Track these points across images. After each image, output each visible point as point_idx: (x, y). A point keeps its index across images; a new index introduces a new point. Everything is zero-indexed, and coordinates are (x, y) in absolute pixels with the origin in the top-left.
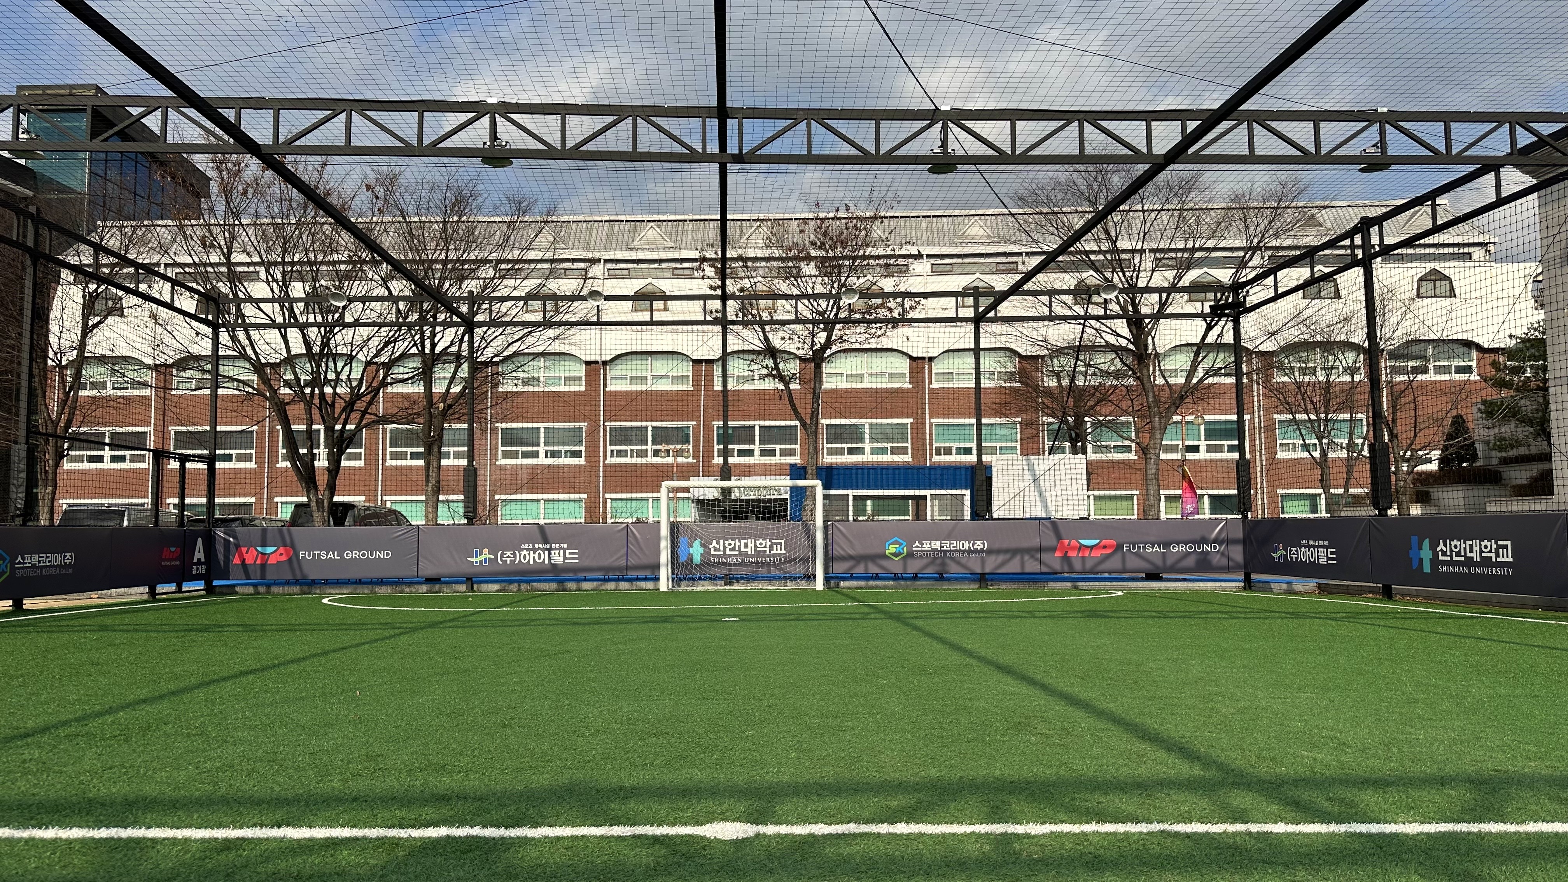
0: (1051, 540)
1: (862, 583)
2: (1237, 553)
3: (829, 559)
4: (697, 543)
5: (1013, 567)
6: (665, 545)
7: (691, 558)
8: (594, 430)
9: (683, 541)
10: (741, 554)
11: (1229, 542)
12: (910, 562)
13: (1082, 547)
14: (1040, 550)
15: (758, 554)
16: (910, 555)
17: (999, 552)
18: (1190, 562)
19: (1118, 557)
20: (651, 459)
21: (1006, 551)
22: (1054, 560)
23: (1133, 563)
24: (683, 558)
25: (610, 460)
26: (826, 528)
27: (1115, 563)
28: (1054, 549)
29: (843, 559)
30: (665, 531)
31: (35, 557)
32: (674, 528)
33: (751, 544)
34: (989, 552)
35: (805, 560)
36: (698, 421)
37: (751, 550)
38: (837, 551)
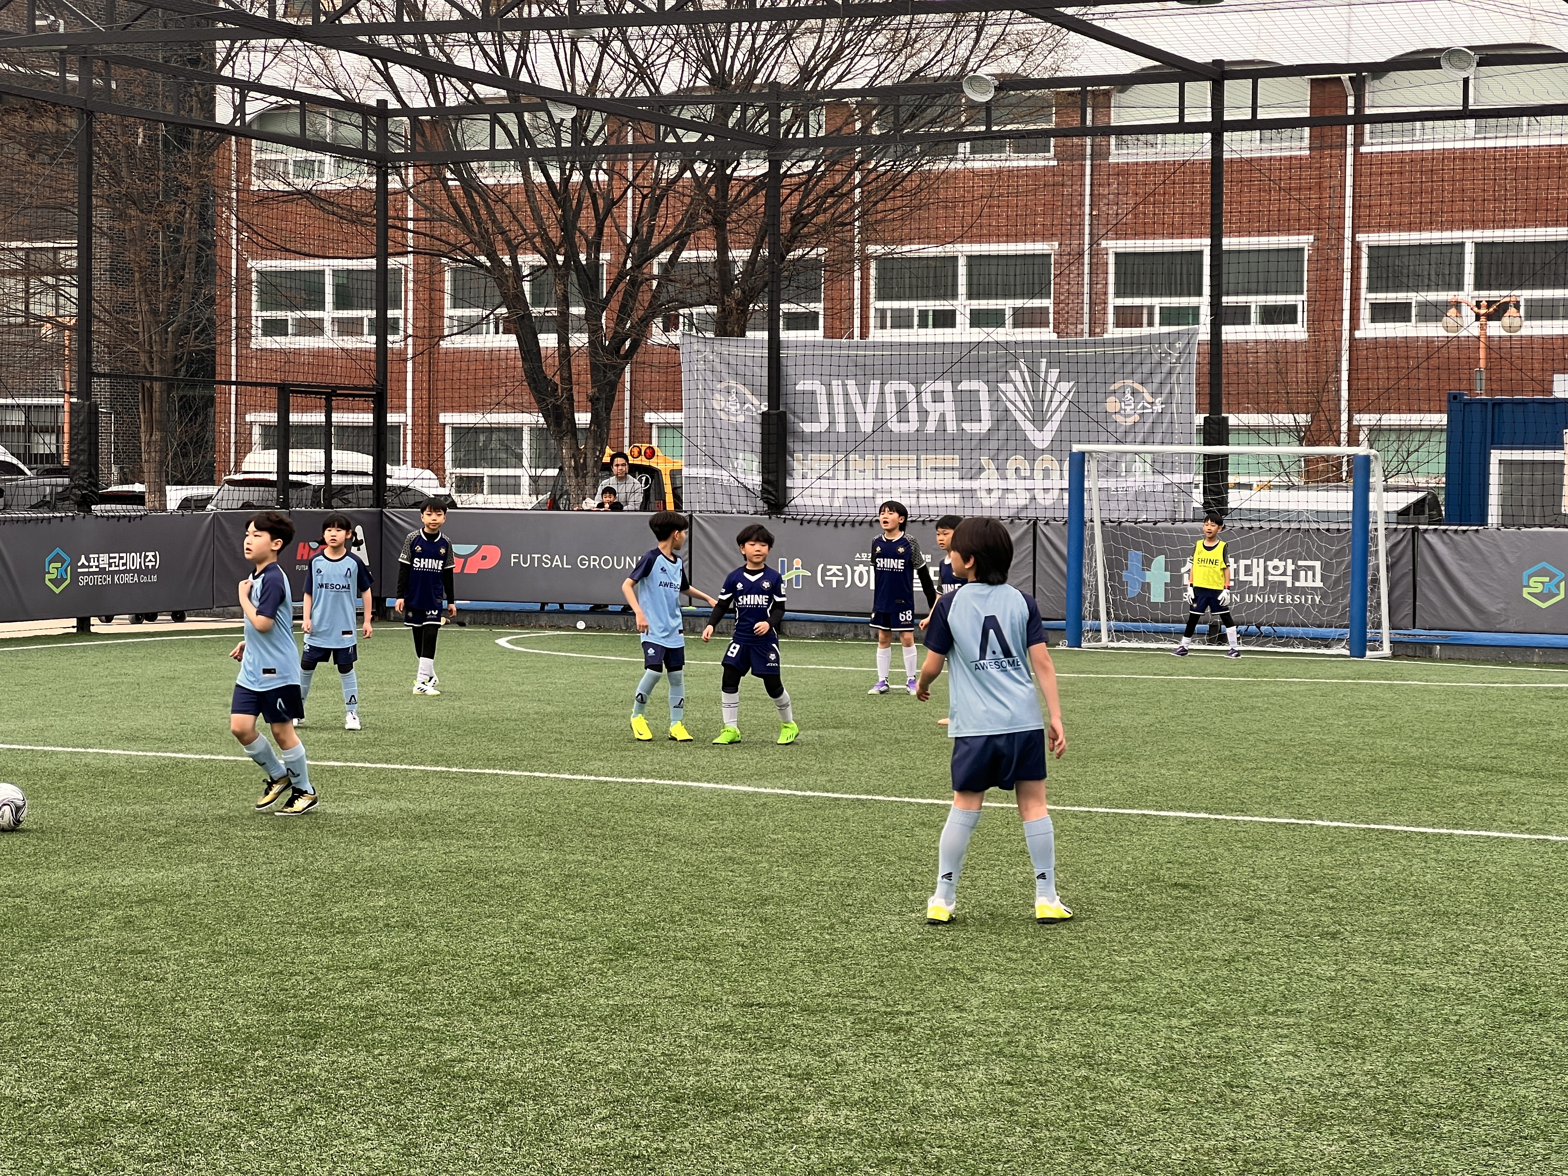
4: (1159, 563)
31: (104, 557)
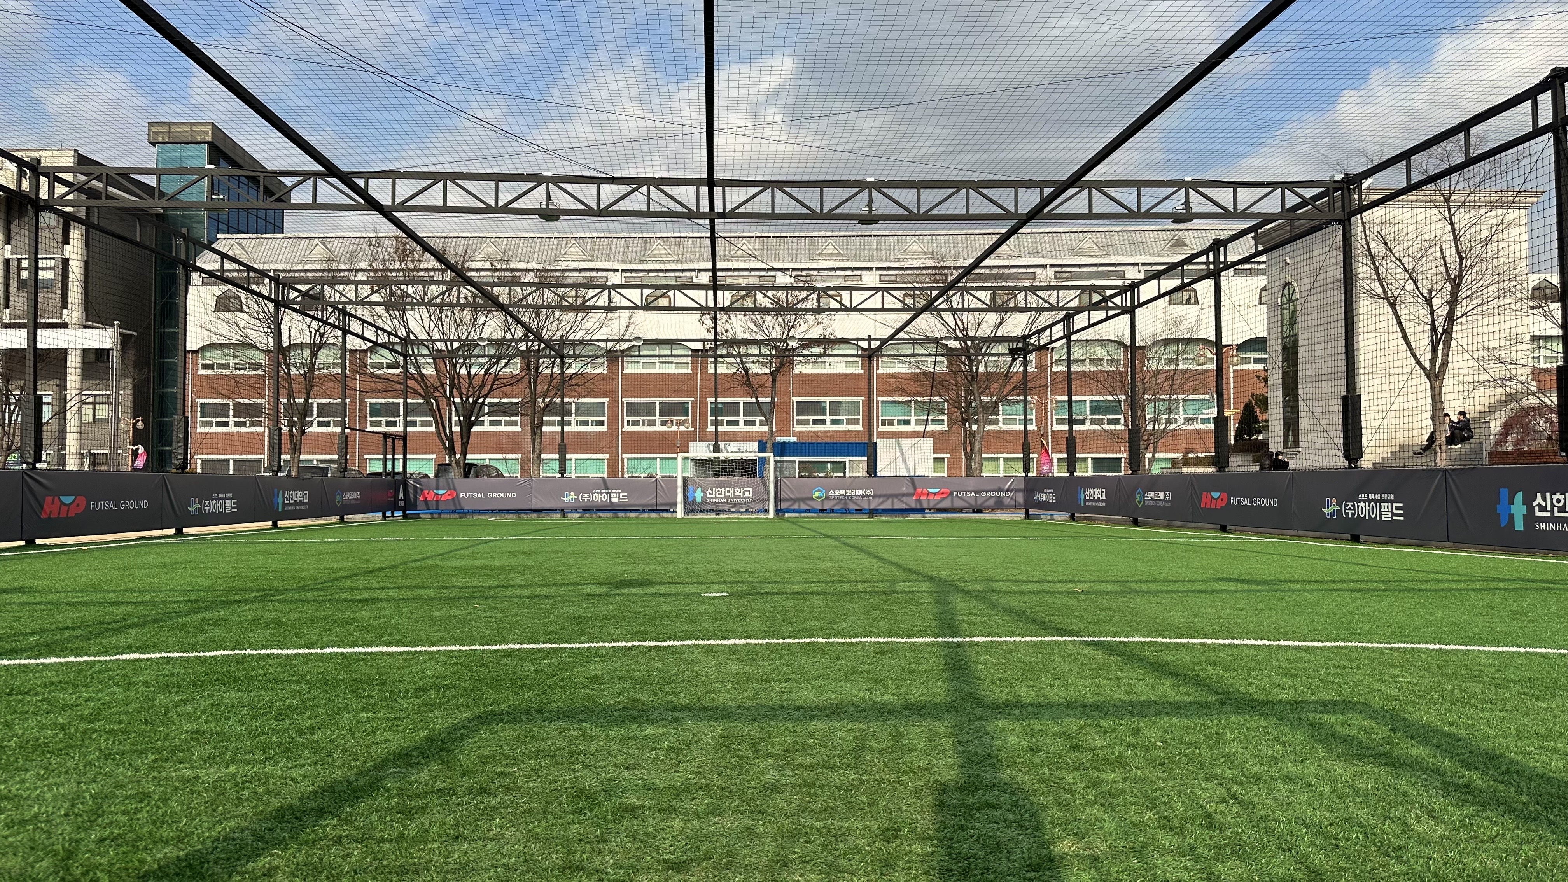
0: (910, 490)
1: (797, 515)
2: (1020, 497)
3: (777, 500)
4: (699, 490)
5: (887, 505)
6: (680, 491)
7: (694, 500)
8: (614, 402)
9: (690, 489)
10: (725, 497)
11: (1016, 491)
12: (826, 502)
13: (929, 494)
14: (905, 495)
15: (736, 497)
16: (827, 498)
17: (880, 496)
18: (993, 502)
19: (949, 499)
20: (658, 427)
21: (884, 496)
22: (912, 503)
23: (960, 504)
24: (690, 500)
25: (627, 428)
26: (776, 482)
27: (947, 503)
28: (913, 495)
29: (786, 500)
30: (680, 483)
32: (685, 480)
33: (732, 490)
34: (874, 496)
35: (762, 501)
36: (695, 397)
37: (731, 494)
38: (784, 495)
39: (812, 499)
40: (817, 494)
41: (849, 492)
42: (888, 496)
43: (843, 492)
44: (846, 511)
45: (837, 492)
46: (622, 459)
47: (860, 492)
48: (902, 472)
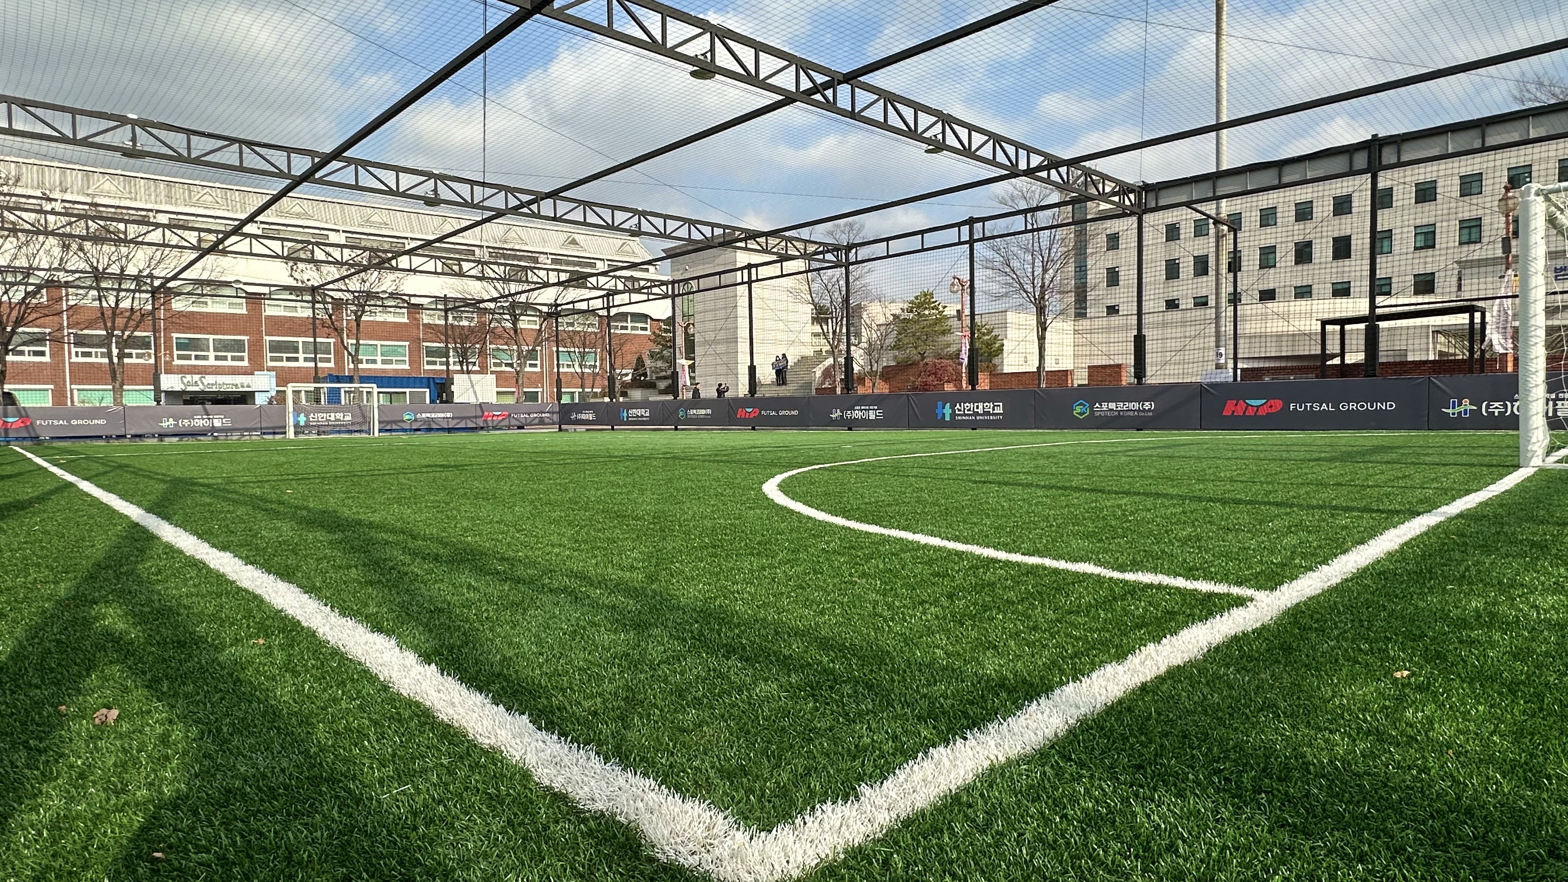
0: (479, 413)
2: (556, 417)
4: (303, 415)
5: (462, 425)
6: (291, 416)
7: (298, 423)
10: (327, 420)
11: (552, 413)
12: (414, 423)
13: (493, 416)
14: (476, 417)
15: (337, 420)
16: (416, 420)
17: (456, 418)
18: (537, 421)
19: (507, 419)
21: (459, 418)
22: (480, 422)
23: (514, 422)
27: (506, 422)
28: (481, 417)
30: (291, 409)
33: (333, 415)
34: (453, 418)
35: (360, 424)
37: (332, 418)
39: (403, 421)
40: (407, 417)
41: (433, 415)
42: (462, 418)
43: (428, 415)
44: (429, 430)
45: (424, 415)
46: (71, 390)
47: (442, 415)
48: (473, 400)
